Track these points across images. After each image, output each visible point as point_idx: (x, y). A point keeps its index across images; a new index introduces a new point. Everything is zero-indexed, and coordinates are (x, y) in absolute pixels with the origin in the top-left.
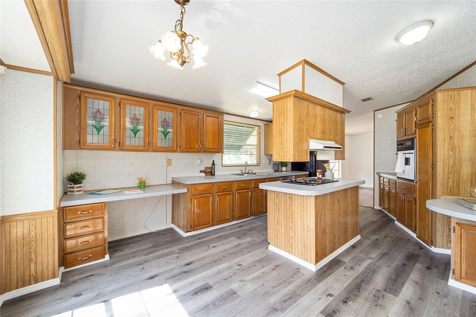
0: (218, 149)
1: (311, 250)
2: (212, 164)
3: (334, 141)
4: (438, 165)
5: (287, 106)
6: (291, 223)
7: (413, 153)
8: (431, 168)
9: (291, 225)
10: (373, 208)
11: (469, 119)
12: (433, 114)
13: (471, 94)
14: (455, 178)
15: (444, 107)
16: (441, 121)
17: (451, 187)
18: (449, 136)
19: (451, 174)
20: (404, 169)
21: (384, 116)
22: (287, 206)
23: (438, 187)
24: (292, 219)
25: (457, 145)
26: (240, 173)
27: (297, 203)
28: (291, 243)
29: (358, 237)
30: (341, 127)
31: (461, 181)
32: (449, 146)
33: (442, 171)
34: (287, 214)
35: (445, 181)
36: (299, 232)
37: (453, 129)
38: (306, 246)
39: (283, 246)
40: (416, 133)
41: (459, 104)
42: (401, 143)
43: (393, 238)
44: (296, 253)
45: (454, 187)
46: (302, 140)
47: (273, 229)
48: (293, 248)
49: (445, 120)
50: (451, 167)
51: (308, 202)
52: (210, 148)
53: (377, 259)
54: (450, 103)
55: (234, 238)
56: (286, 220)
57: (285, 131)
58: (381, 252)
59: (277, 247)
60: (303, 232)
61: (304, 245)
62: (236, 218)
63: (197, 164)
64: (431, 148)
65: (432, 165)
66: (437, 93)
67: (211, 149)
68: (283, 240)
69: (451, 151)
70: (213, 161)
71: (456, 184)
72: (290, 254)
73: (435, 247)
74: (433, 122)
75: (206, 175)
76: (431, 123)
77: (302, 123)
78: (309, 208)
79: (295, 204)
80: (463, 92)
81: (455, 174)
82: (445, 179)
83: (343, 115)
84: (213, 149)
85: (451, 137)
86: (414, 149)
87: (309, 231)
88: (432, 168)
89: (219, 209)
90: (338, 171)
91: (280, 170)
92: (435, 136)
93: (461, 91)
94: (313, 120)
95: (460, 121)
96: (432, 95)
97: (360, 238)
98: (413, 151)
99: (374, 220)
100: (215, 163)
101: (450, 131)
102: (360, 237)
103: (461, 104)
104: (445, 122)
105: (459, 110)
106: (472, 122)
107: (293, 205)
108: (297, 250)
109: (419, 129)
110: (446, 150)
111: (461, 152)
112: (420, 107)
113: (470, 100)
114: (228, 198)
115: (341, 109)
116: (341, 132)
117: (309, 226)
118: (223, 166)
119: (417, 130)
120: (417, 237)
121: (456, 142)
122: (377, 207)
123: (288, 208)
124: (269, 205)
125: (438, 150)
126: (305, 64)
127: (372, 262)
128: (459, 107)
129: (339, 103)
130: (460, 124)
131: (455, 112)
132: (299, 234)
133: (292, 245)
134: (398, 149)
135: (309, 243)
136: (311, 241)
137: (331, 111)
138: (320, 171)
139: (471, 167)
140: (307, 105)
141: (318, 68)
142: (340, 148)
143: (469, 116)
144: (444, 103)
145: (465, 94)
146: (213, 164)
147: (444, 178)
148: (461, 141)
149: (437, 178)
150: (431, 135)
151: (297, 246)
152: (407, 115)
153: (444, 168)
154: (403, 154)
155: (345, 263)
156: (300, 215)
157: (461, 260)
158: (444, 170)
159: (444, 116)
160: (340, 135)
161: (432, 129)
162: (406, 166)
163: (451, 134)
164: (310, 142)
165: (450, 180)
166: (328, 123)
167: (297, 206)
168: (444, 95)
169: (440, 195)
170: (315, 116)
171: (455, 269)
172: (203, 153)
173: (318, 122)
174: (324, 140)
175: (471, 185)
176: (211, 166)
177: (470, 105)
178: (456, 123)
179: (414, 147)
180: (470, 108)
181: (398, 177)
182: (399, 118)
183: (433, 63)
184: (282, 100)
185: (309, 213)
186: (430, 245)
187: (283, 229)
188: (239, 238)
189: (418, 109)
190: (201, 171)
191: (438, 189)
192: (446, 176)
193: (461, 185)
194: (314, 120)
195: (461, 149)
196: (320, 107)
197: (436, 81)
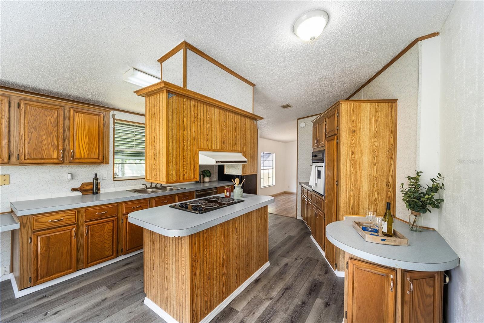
0: (98, 159)
1: (186, 310)
2: (94, 178)
3: (242, 153)
4: (341, 182)
5: (159, 104)
6: (166, 270)
7: (323, 166)
8: (335, 184)
9: (166, 273)
10: (296, 218)
11: (368, 133)
12: (338, 126)
13: (370, 107)
14: (356, 196)
15: (347, 120)
16: (344, 135)
17: (352, 205)
18: (351, 151)
19: (352, 191)
20: (316, 183)
21: (306, 125)
22: (162, 245)
23: (341, 205)
24: (167, 264)
25: (358, 160)
26: (144, 187)
27: (172, 242)
28: (167, 298)
29: (267, 264)
30: (251, 135)
31: (360, 199)
32: (351, 162)
33: (344, 188)
34: (162, 257)
35: (347, 199)
36: (174, 283)
37: (354, 143)
38: (182, 303)
39: (159, 300)
40: (325, 146)
41: (360, 117)
42: (315, 155)
43: (304, 260)
44: (171, 311)
45: (355, 205)
46: (185, 152)
47: (149, 276)
48: (169, 305)
49: (348, 133)
50: (353, 184)
51: (183, 243)
52: (82, 157)
53: (277, 298)
54: (352, 116)
55: (104, 288)
56: (161, 265)
57: (158, 141)
58: (284, 286)
59: (153, 301)
60: (178, 283)
61: (179, 302)
62: (124, 251)
63: (67, 180)
64: (336, 163)
65: (337, 181)
66: (341, 103)
67: (84, 158)
68: (159, 292)
69: (353, 167)
70: (96, 175)
71: (357, 202)
72: (166, 312)
73: (339, 270)
74: (338, 135)
75: (83, 195)
76: (336, 136)
77: (184, 130)
78: (183, 251)
79: (170, 243)
80: (363, 105)
81: (356, 192)
82: (347, 197)
83: (255, 122)
84: (88, 158)
85: (352, 152)
86: (323, 162)
87: (184, 283)
88: (337, 185)
89: (91, 244)
90: (272, 178)
91: (202, 181)
92: (339, 150)
93: (362, 104)
94: (205, 126)
95: (361, 135)
96: (337, 106)
97: (270, 265)
98: (322, 164)
99: (292, 235)
100: (98, 177)
101: (352, 146)
102: (269, 263)
103: (362, 118)
104: (348, 136)
105: (360, 124)
106: (370, 137)
107: (168, 245)
108: (172, 307)
109: (327, 141)
110: (348, 165)
111: (361, 169)
112: (328, 118)
113: (368, 114)
114: (108, 226)
115: (249, 115)
116: (251, 142)
117: (183, 276)
118: (115, 181)
119: (326, 142)
120: (325, 256)
121: (357, 158)
122: (299, 218)
123: (163, 249)
124: (145, 242)
125: (342, 165)
126: (187, 49)
127: (269, 305)
128: (360, 120)
129: (248, 107)
130: (361, 138)
131: (357, 125)
132: (174, 285)
133: (167, 300)
134: (313, 161)
135: (184, 300)
136: (186, 296)
137: (236, 116)
138: (228, 188)
139: (369, 184)
140: (195, 105)
141: (212, 59)
142: (245, 162)
143: (368, 130)
144: (347, 116)
145: (365, 107)
146: (96, 178)
147: (346, 195)
148: (361, 156)
149: (340, 196)
150: (336, 149)
151: (172, 303)
152: (319, 125)
153: (346, 185)
154: (316, 166)
155: (237, 312)
156: (175, 259)
157: (353, 302)
158: (347, 187)
159: (347, 129)
160: (250, 146)
161: (337, 143)
162: (318, 179)
163: (353, 149)
164: (200, 155)
165: (352, 198)
166: (232, 130)
167: (172, 246)
168: (347, 106)
169: (343, 215)
170: (210, 121)
171: (347, 312)
172: (69, 164)
173: (215, 130)
174: (226, 151)
175: (369, 203)
176: (92, 182)
177: (369, 118)
178: (357, 137)
179: (324, 160)
180: (369, 123)
181: (313, 190)
182: (314, 128)
183: (339, 71)
184: (155, 96)
185: (183, 258)
186: (335, 268)
187: (159, 277)
188: (110, 287)
189: (327, 119)
190: (73, 190)
191: (341, 208)
192: (349, 194)
193: (361, 203)
194: (208, 126)
195: (361, 165)
196: (219, 110)
197: (346, 93)
